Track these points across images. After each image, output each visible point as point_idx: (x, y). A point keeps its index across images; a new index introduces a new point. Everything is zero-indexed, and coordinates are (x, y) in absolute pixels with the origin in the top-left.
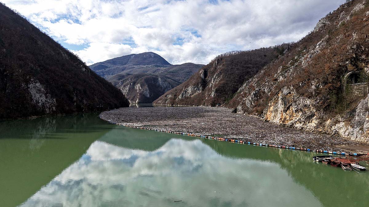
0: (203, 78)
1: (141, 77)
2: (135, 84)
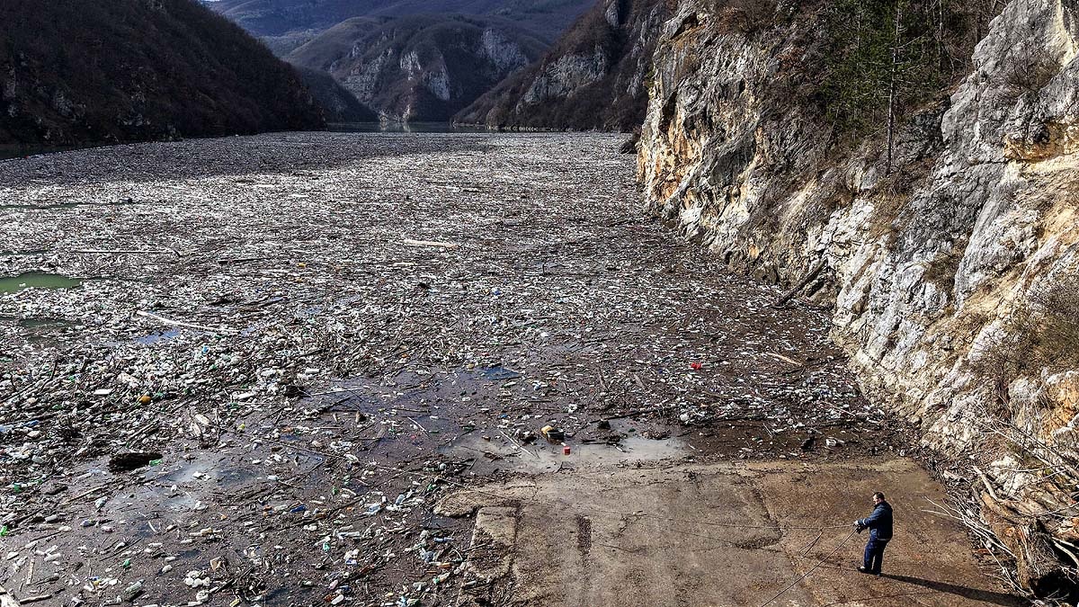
0: (614, 23)
1: (421, 28)
2: (400, 53)
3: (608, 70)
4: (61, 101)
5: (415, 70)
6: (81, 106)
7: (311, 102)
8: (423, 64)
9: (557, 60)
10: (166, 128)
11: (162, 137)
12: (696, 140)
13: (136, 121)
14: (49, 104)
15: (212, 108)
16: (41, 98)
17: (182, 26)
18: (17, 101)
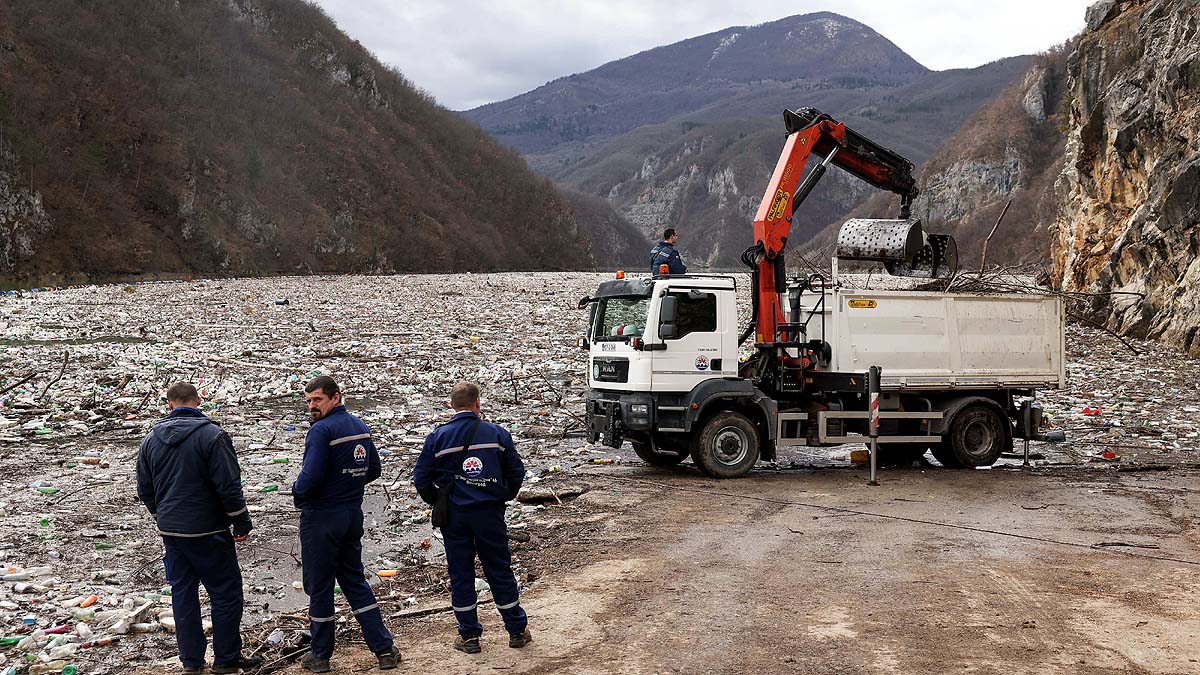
1: (741, 136)
2: (708, 171)
3: (1028, 183)
4: (247, 221)
5: (728, 195)
6: (271, 226)
7: (574, 232)
8: (742, 187)
9: (944, 170)
10: (375, 257)
11: (368, 268)
12: (1136, 169)
13: (337, 247)
14: (232, 224)
15: (439, 234)
16: (223, 215)
17: (411, 131)
18: (195, 216)
